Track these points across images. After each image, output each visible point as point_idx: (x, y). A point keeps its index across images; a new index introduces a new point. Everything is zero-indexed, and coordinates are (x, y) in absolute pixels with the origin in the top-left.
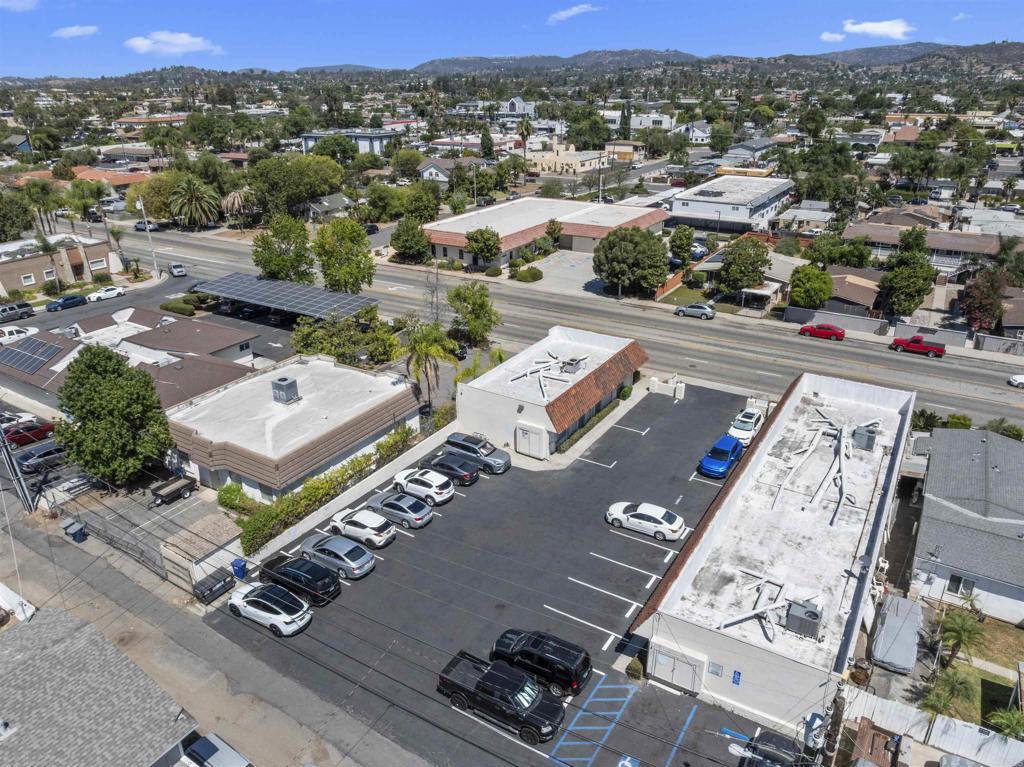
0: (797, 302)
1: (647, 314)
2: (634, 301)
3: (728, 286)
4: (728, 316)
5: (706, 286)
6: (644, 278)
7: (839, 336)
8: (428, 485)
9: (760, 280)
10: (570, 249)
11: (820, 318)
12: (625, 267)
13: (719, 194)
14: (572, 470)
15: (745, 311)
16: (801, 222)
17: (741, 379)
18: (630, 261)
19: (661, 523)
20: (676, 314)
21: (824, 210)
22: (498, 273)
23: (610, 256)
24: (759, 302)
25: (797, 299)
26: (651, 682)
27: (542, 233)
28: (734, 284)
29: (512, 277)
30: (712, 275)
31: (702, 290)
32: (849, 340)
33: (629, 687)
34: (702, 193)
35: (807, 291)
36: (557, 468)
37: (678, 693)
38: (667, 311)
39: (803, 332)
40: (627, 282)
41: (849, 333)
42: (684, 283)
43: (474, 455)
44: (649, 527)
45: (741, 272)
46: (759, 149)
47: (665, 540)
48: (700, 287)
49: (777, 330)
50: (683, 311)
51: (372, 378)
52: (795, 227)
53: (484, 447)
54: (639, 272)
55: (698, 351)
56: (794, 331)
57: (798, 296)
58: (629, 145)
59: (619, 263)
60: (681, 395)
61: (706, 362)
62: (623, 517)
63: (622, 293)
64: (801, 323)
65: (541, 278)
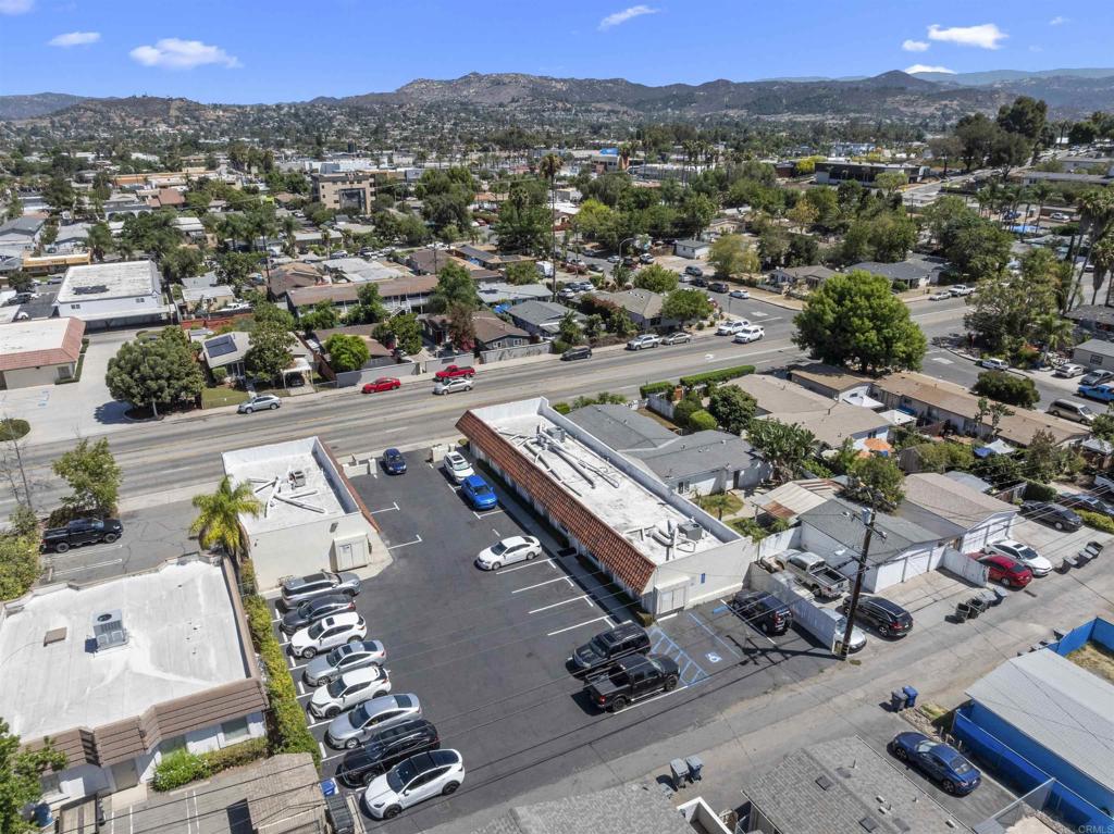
2: (175, 417)
5: (228, 379)
7: (397, 385)
8: (350, 627)
9: (291, 359)
11: (369, 376)
13: (103, 289)
14: (399, 558)
15: (293, 391)
16: (209, 301)
19: (528, 545)
20: (243, 413)
21: (214, 286)
26: (659, 620)
32: (407, 385)
33: (654, 631)
34: (77, 291)
36: (387, 564)
37: (675, 615)
41: (403, 380)
43: (329, 589)
50: (250, 408)
52: (205, 306)
53: (330, 577)
56: (355, 393)
62: (499, 559)
63: (159, 414)
64: (356, 386)
65: (29, 429)
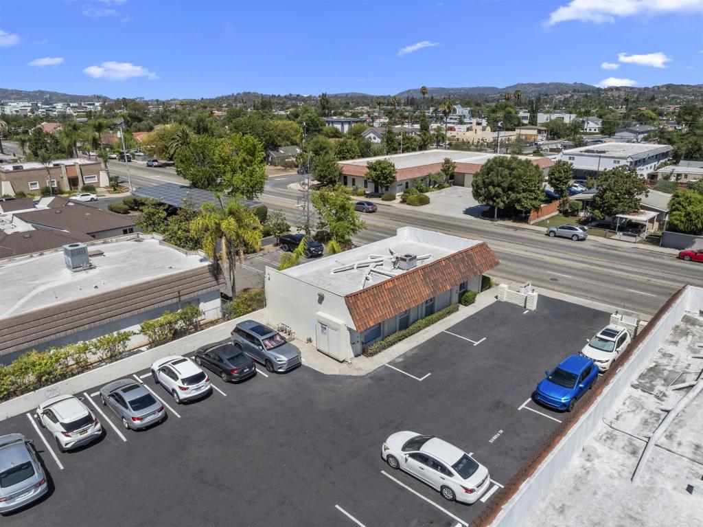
0: (677, 226)
1: (519, 233)
2: (510, 223)
3: (601, 212)
4: (601, 240)
5: (582, 214)
6: (519, 201)
8: (175, 377)
9: (636, 208)
10: (463, 185)
12: (499, 190)
13: (604, 152)
14: (371, 378)
15: (619, 235)
16: (679, 175)
17: (607, 295)
18: (505, 185)
19: (450, 474)
20: (548, 235)
22: (393, 198)
23: (487, 181)
24: (634, 228)
25: (676, 222)
27: (439, 169)
28: (609, 211)
29: (403, 201)
30: (586, 203)
31: (577, 218)
34: (588, 151)
35: (688, 214)
36: (355, 373)
38: (539, 232)
39: (681, 257)
40: (502, 205)
42: (560, 212)
43: (257, 347)
44: (433, 476)
45: (616, 197)
46: (642, 133)
47: (454, 499)
48: (575, 216)
49: (652, 253)
51: (184, 255)
52: (673, 179)
53: (271, 338)
54: (513, 195)
55: (564, 266)
56: (670, 255)
57: (676, 219)
58: (535, 129)
59: (494, 186)
60: (533, 306)
61: (570, 277)
62: (401, 455)
63: (498, 217)
64: (679, 249)
65: (429, 203)
